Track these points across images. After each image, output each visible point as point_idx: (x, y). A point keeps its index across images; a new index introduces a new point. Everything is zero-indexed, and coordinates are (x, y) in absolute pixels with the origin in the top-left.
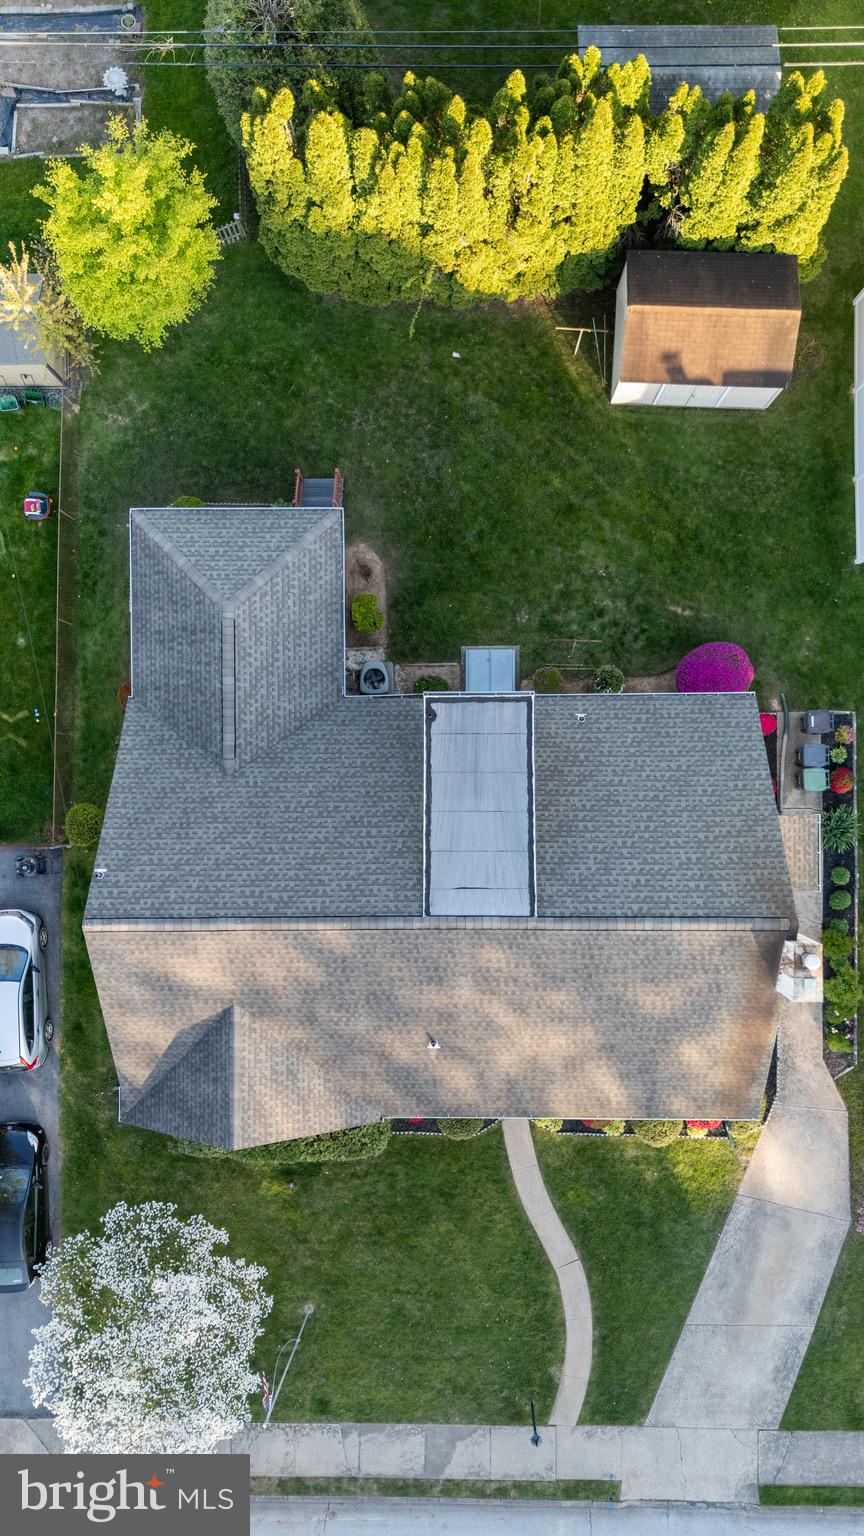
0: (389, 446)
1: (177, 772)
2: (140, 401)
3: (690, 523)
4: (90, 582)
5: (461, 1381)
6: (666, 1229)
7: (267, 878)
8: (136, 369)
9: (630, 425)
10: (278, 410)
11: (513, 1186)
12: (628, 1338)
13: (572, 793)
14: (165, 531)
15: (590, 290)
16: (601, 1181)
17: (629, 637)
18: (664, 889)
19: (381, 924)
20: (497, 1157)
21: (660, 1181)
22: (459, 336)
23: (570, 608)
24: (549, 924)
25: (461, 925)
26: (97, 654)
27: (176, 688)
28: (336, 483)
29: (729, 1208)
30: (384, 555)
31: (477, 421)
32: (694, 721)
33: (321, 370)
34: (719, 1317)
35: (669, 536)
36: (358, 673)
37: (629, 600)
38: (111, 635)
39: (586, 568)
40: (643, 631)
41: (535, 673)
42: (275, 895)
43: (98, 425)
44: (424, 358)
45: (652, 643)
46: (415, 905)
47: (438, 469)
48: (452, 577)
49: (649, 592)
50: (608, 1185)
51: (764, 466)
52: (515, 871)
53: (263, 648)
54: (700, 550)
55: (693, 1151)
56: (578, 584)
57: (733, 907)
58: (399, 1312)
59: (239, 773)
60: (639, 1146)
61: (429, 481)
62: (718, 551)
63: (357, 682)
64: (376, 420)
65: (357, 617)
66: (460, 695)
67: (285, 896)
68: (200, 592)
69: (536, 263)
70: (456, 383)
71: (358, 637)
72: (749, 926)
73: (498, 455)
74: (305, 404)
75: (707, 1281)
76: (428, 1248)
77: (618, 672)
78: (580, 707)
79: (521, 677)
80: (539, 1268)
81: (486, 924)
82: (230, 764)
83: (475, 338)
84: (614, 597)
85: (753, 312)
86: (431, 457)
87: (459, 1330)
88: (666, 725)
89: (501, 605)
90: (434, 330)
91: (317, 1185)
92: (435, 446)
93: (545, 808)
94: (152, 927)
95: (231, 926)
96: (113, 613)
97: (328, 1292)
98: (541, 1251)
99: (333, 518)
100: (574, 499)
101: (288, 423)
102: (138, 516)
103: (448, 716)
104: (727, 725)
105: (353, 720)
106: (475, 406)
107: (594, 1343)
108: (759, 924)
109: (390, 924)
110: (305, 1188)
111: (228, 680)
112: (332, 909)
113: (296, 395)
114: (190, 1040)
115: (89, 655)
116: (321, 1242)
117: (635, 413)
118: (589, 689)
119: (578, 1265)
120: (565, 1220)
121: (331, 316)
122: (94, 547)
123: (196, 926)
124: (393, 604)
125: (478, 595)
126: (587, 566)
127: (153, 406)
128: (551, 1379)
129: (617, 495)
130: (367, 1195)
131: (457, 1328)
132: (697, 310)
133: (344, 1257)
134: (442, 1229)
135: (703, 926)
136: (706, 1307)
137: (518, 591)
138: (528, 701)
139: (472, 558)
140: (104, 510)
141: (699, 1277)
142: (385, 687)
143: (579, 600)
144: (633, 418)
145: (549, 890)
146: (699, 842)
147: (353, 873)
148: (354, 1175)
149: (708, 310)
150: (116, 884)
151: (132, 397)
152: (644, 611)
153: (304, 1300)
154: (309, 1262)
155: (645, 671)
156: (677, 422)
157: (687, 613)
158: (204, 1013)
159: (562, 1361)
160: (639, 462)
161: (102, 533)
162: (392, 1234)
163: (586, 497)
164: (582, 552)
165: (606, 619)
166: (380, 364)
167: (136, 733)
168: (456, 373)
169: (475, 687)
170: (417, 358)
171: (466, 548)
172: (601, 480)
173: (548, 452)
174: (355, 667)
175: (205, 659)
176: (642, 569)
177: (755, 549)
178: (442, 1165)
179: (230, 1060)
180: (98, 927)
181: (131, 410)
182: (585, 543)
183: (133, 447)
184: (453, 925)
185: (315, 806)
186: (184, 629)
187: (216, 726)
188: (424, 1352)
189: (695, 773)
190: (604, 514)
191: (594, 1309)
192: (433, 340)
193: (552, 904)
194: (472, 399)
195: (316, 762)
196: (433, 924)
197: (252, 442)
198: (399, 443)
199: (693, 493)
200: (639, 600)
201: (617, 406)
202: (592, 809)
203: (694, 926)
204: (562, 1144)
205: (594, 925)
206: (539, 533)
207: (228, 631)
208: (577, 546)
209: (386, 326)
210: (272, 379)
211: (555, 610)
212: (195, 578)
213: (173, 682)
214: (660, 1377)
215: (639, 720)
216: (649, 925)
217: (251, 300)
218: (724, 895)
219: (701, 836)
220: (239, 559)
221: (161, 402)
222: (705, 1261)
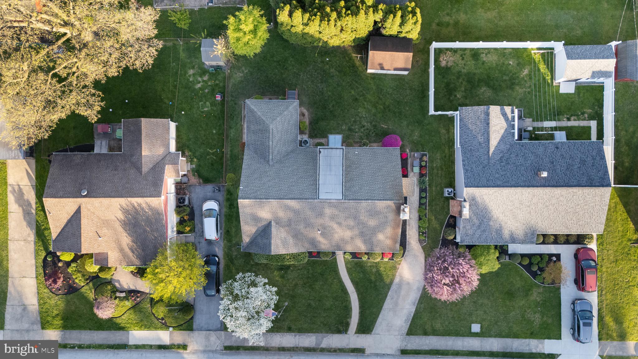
0: (309, 83)
1: (258, 165)
2: (246, 70)
3: (387, 104)
4: (232, 117)
5: (325, 322)
6: (378, 284)
7: (281, 190)
8: (245, 61)
9: (372, 78)
10: (281, 73)
11: (339, 272)
12: (368, 312)
13: (354, 171)
14: (255, 106)
15: (362, 44)
16: (361, 271)
17: (371, 133)
18: (374, 194)
19: (308, 201)
20: (335, 265)
21: (376, 272)
22: (328, 54)
23: (356, 125)
24: (347, 201)
25: (326, 201)
26: (233, 135)
27: (257, 144)
28: (296, 92)
29: (394, 279)
30: (308, 110)
31: (333, 76)
32: (384, 154)
33: (292, 62)
34: (391, 306)
35: (382, 107)
36: (301, 141)
37: (371, 123)
38: (238, 130)
39: (360, 115)
40: (375, 131)
41: (346, 142)
42: (283, 194)
43: (235, 76)
44: (319, 60)
45: (377, 134)
46: (315, 197)
47: (322, 88)
48: (326, 116)
49: (376, 121)
50: (363, 272)
51: (406, 89)
52: (339, 189)
53: (279, 135)
54: (389, 110)
55: (385, 264)
56: (358, 119)
57: (389, 198)
58: (309, 305)
59: (273, 165)
60: (371, 263)
61: (320, 92)
62: (394, 111)
63: (302, 143)
64: (307, 76)
65: (301, 127)
66: (327, 147)
67: (285, 194)
68: (264, 121)
69: (348, 39)
70: (328, 66)
71: (302, 132)
72: (393, 202)
73: (338, 85)
74: (288, 71)
75: (388, 297)
76: (317, 288)
77: (368, 142)
78: (357, 150)
79: (344, 142)
80: (345, 294)
81: (332, 201)
82: (271, 163)
83: (332, 55)
84: (367, 122)
85: (401, 53)
86: (321, 85)
87: (325, 309)
88: (377, 155)
89: (338, 124)
90: (322, 52)
91: (289, 272)
92: (322, 82)
93: (347, 175)
94: (254, 200)
95: (273, 201)
96: (238, 125)
97: (291, 299)
98: (346, 289)
99: (296, 103)
100: (357, 97)
101: (284, 76)
102: (248, 101)
103: (324, 152)
104: (392, 155)
105: (300, 153)
106: (332, 72)
107: (359, 313)
108: (395, 201)
109: (310, 201)
110: (286, 273)
111: (271, 143)
112: (296, 197)
113: (286, 69)
114: (261, 230)
115: (232, 135)
116: (290, 286)
117: (374, 75)
118: (360, 146)
119: (355, 293)
120: (352, 281)
121: (295, 48)
122: (233, 107)
123: (264, 200)
124: (310, 123)
125: (332, 121)
126: (360, 114)
127: (249, 71)
128: (348, 322)
129: (369, 96)
130: (302, 274)
131: (324, 309)
132: (387, 52)
133: (296, 290)
134: (321, 283)
135: (382, 202)
136: (388, 304)
137: (343, 120)
138: (343, 149)
139: (331, 112)
140: (236, 98)
141: (386, 296)
142: (308, 145)
143: (358, 123)
144: (373, 76)
145: (347, 194)
146: (383, 183)
147: (301, 189)
148: (299, 269)
149: (390, 53)
150: (245, 191)
151: (243, 68)
152: (375, 126)
153: (285, 301)
154: (286, 292)
155: (375, 142)
156: (384, 77)
157: (386, 127)
158: (264, 223)
159: (351, 317)
160: (374, 88)
161: (235, 104)
162: (308, 285)
163: (360, 96)
164: (359, 110)
165: (365, 128)
166: (308, 61)
167: (248, 156)
168: (327, 64)
169: (331, 145)
170: (317, 60)
171: (329, 109)
172: (364, 92)
173: (351, 85)
174: (301, 140)
175: (265, 138)
176: (375, 115)
177: (404, 110)
178: (321, 267)
179: (271, 234)
180: (241, 200)
181: (243, 72)
182: (360, 108)
183: (244, 82)
184: (324, 201)
185: (292, 173)
186: (260, 130)
187: (268, 154)
188: (316, 315)
189: (383, 167)
190: (365, 101)
191: (359, 304)
192: (322, 55)
193: (348, 197)
194: (331, 71)
195: (292, 163)
196: (320, 201)
197: (275, 81)
198: (312, 81)
199: (388, 96)
200: (374, 123)
201: (369, 73)
202: (358, 175)
203: (380, 202)
204: (351, 262)
205: (357, 201)
206: (348, 106)
207: (271, 131)
208: (358, 109)
209: (309, 51)
210: (280, 65)
211: (352, 125)
212: (263, 118)
213: (256, 143)
214: (376, 322)
215: (371, 154)
216: (370, 201)
217: (274, 44)
218: (388, 195)
219: (384, 181)
220: (273, 113)
221: (251, 70)
222: (388, 292)
